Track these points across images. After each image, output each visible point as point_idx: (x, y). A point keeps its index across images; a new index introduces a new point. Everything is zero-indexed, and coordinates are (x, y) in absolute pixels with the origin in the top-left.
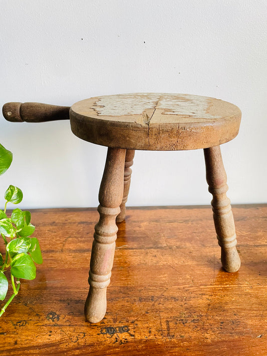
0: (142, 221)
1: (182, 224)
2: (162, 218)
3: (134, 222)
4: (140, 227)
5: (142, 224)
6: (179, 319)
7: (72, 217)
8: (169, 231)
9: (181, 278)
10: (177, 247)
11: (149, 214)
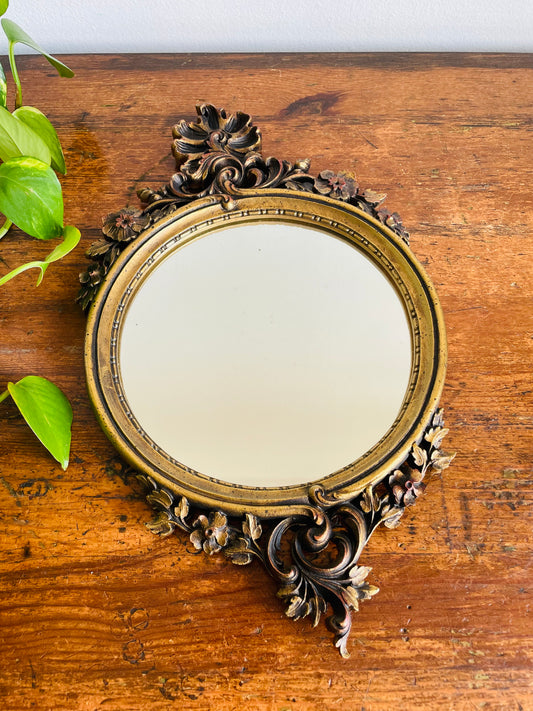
0: (380, 120)
1: (515, 134)
2: (447, 108)
3: (354, 121)
4: (372, 142)
5: (380, 132)
6: (498, 492)
7: (140, 94)
8: (473, 164)
9: (507, 350)
10: (496, 228)
11: (403, 87)
